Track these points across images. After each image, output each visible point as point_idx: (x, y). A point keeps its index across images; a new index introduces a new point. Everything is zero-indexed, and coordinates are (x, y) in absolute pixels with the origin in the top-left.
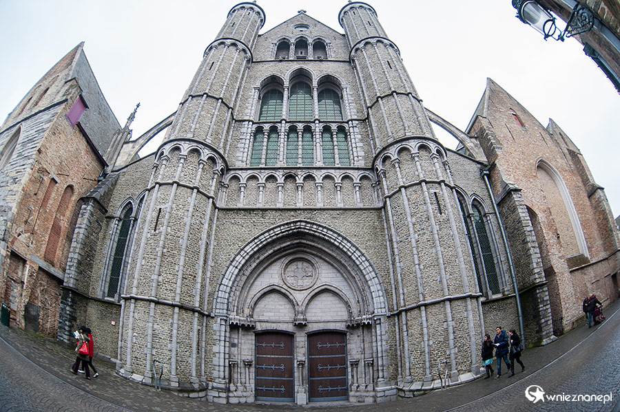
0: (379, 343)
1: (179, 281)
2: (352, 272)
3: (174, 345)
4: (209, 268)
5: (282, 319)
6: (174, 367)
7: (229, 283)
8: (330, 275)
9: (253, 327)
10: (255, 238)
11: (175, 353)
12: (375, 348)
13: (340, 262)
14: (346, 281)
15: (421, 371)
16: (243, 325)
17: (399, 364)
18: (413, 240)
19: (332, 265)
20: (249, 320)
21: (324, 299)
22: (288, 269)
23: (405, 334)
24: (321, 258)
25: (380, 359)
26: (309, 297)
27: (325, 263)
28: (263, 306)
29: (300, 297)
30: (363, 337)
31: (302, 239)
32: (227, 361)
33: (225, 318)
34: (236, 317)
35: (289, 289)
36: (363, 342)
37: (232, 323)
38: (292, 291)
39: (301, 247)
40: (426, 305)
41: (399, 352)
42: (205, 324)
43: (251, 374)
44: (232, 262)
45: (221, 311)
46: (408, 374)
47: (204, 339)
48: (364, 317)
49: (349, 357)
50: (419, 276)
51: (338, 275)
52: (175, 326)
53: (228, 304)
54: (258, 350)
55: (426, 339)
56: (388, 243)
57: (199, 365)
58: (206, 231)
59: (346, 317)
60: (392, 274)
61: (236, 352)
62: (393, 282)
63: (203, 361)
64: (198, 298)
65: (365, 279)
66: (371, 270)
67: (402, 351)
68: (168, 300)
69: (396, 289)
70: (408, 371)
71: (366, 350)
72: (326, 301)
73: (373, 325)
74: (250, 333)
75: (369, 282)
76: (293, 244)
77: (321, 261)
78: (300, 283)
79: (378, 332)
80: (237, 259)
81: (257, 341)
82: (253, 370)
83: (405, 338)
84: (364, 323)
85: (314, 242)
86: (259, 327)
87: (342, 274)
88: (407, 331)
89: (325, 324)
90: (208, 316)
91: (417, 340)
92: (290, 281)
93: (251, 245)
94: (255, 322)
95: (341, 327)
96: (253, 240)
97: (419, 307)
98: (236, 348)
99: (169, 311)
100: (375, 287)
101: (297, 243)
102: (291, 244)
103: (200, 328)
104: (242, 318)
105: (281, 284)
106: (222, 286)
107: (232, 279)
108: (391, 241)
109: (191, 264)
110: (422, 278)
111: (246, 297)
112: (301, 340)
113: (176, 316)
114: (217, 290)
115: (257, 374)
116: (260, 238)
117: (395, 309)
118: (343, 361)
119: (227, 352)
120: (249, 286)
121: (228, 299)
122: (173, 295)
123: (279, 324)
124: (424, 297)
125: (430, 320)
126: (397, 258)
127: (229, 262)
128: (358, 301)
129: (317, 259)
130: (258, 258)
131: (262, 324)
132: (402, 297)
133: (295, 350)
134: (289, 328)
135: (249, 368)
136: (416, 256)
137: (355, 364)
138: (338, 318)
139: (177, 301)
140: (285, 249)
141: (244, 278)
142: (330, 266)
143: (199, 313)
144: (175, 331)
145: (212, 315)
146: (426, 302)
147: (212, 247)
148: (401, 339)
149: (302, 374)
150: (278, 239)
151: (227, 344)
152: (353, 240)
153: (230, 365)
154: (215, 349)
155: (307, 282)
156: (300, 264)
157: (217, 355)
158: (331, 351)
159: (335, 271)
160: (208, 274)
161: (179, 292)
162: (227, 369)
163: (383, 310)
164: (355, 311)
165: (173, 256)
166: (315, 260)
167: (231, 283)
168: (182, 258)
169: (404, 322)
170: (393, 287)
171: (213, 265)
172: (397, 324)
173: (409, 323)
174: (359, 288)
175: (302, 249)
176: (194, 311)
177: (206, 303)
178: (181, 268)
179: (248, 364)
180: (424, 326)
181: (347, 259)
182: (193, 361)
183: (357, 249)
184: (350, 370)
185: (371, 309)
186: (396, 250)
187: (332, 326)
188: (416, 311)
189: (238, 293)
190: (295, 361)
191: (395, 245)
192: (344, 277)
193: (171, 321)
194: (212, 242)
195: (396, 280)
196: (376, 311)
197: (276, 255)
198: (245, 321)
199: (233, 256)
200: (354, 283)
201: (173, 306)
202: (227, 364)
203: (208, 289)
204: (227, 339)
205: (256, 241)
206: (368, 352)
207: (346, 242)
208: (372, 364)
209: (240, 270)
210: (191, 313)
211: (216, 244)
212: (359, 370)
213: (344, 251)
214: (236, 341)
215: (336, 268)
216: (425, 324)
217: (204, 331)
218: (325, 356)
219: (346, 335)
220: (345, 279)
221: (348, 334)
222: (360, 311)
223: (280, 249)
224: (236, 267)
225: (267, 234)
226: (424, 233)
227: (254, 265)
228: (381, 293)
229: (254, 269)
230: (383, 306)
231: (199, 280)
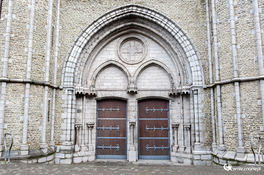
0: (196, 111)
1: (29, 62)
2: (175, 50)
3: (26, 117)
4: (57, 49)
5: (118, 88)
6: (25, 136)
7: (74, 60)
8: (157, 52)
9: (95, 95)
10: (95, 22)
11: (27, 124)
12: (192, 115)
13: (165, 41)
14: (170, 57)
15: (233, 141)
16: (87, 94)
17: (214, 132)
18: (233, 22)
19: (158, 44)
20: (91, 90)
21: (152, 71)
22: (123, 47)
23: (219, 105)
24: (150, 38)
25: (196, 125)
26: (139, 70)
27: (153, 42)
28: (102, 78)
29: (132, 70)
30: (183, 104)
31: (134, 21)
32: (73, 125)
33: (71, 89)
34: (81, 87)
35: (123, 64)
36: (183, 109)
37: (78, 93)
38: (126, 65)
39: (133, 28)
40: (240, 82)
41: (213, 121)
42: (54, 96)
43: (93, 135)
44: (76, 42)
45: (68, 83)
46: (221, 142)
47: (54, 108)
48: (184, 87)
49: (171, 121)
50: (235, 54)
51: (164, 51)
52: (27, 100)
53: (74, 78)
54: (99, 114)
55: (239, 111)
56: (208, 25)
57: (49, 132)
58: (51, 17)
59: (169, 87)
60: (210, 52)
61: (81, 117)
62: (210, 59)
63: (53, 128)
64: (47, 74)
65: (186, 56)
66: (191, 48)
67: (216, 120)
68: (20, 78)
69: (212, 65)
70: (221, 139)
71: (185, 115)
72: (153, 73)
73: (191, 95)
74: (92, 101)
75: (189, 58)
76: (127, 26)
77: (149, 40)
78: (132, 58)
79: (196, 101)
80: (80, 39)
81: (99, 106)
82: (94, 131)
83: (219, 109)
84: (184, 93)
85: (143, 24)
86: (100, 95)
87: (166, 51)
88: (221, 102)
89: (152, 92)
90: (57, 88)
91: (230, 112)
92: (124, 56)
93: (91, 27)
94: (97, 91)
95: (165, 95)
96: (93, 23)
97: (233, 82)
98: (81, 114)
99: (20, 87)
100: (194, 63)
101: (130, 25)
102: (125, 26)
103: (50, 99)
104: (85, 88)
105: (117, 59)
106: (68, 63)
107: (77, 56)
108: (211, 23)
109: (39, 45)
110: (238, 57)
111: (89, 71)
112: (133, 105)
113: (27, 91)
114: (64, 66)
115: (98, 134)
116: (99, 21)
117: (211, 82)
118: (166, 124)
119: (73, 117)
120: (91, 61)
121: (74, 73)
122: (24, 73)
123: (116, 92)
124: (239, 74)
125: (243, 95)
126: (215, 38)
127: (73, 43)
128: (179, 74)
129: (146, 38)
130: (98, 38)
131: (102, 92)
132: (217, 72)
133: (128, 114)
134: (123, 95)
135: (91, 130)
136: (233, 37)
137: (176, 127)
138: (162, 88)
139: (28, 78)
140: (120, 30)
141: (87, 55)
142: (157, 45)
143: (49, 86)
144: (26, 105)
145: (61, 87)
146: (240, 79)
147: (58, 30)
148: (216, 110)
149: (133, 134)
150: (114, 22)
151: (74, 110)
152: (177, 22)
153: (75, 128)
154: (64, 116)
155: (138, 58)
156: (132, 43)
157: (65, 120)
158: (157, 114)
159: (160, 48)
160: (56, 54)
161: (30, 71)
162: (73, 132)
163: (200, 83)
164: (176, 82)
165: (21, 40)
166: (144, 39)
167: (76, 60)
168: (30, 42)
169: (219, 94)
170: (210, 63)
171: (60, 45)
172: (212, 95)
173: (223, 96)
174: (180, 63)
175: (134, 30)
176: (44, 85)
177: (55, 78)
178: (30, 49)
179: (90, 127)
180: (237, 100)
181: (171, 39)
182: (43, 129)
183: (180, 30)
184: (171, 131)
185: (190, 81)
186: (215, 31)
187: (157, 94)
188: (231, 86)
189: (82, 68)
190: (128, 122)
191: (215, 27)
192: (168, 53)
193: (22, 96)
194: (58, 26)
195: (213, 58)
196: (194, 83)
197: (113, 35)
198: (88, 90)
199: (77, 37)
200: (176, 59)
201: (24, 83)
202: (73, 128)
203: (57, 66)
204: (74, 107)
205: (95, 24)
206: (186, 117)
207: (170, 23)
208: (190, 128)
209: (83, 49)
210: (42, 87)
211: (61, 27)
212: (179, 133)
213: (168, 32)
214: (81, 108)
215: (161, 46)
216: (238, 98)
217: (54, 101)
218: (151, 119)
219: (168, 101)
220: (169, 55)
221: (170, 101)
222: (181, 83)
223: (116, 30)
224: (80, 47)
225: (104, 18)
226: (245, 16)
227: (95, 44)
228: (199, 68)
229: (95, 47)
230: (200, 79)
231: (48, 59)
